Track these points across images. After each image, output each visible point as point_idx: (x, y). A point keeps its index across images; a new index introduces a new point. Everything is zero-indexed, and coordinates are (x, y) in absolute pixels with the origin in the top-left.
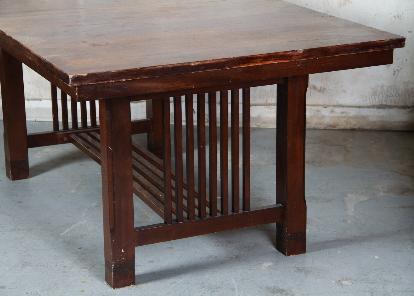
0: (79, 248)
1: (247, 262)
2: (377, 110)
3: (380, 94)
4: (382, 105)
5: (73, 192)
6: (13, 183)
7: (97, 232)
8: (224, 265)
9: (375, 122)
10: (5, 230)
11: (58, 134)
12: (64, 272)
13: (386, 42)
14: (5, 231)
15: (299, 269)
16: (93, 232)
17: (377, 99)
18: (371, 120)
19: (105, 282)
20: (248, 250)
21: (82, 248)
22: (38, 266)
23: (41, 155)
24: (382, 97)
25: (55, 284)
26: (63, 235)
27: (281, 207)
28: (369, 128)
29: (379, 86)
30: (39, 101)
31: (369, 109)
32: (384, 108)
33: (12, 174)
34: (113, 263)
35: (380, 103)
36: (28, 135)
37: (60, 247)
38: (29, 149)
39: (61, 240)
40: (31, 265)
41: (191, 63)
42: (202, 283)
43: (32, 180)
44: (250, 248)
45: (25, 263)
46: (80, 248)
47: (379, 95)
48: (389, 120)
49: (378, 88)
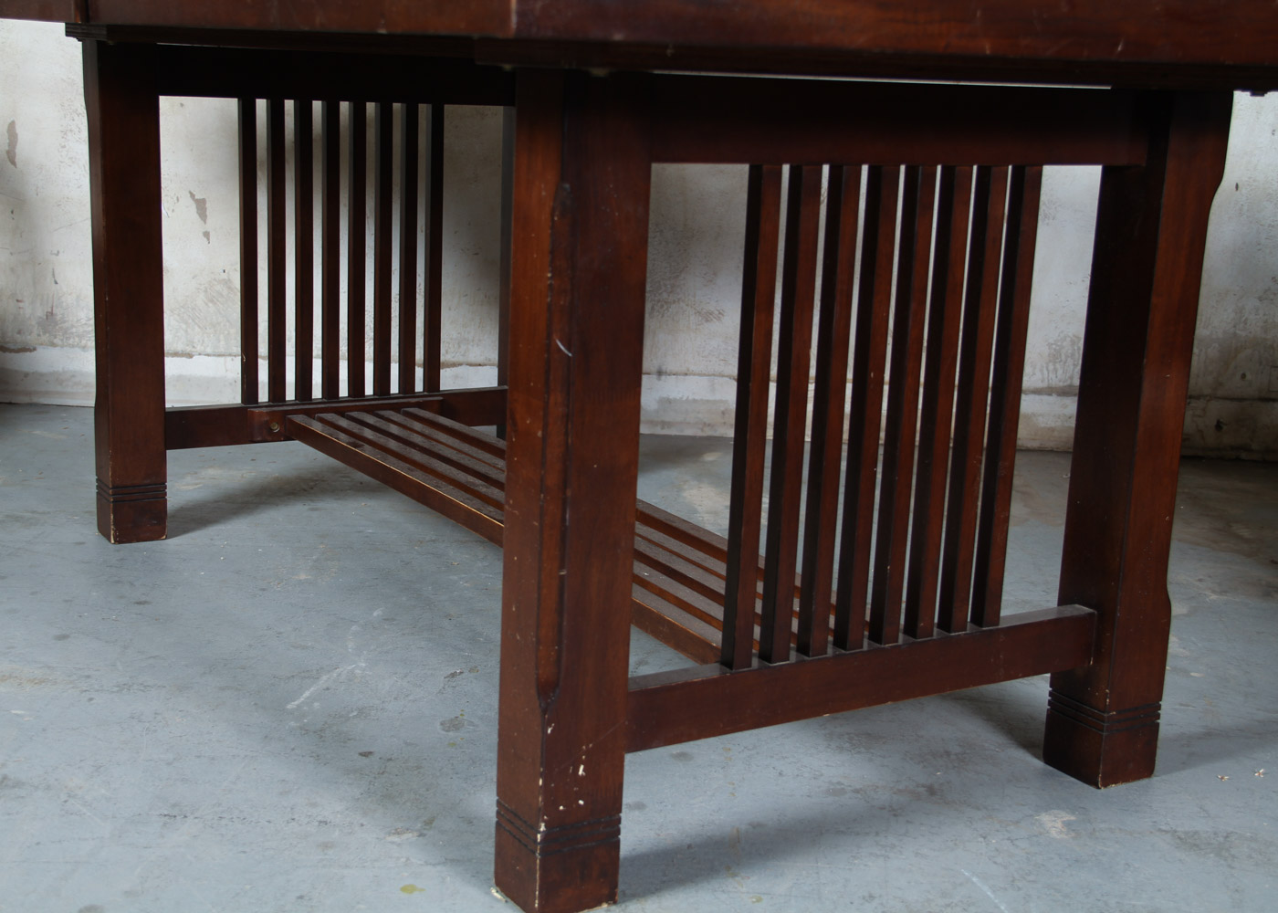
0: (361, 754)
1: (979, 809)
2: (1059, 398)
3: (1069, 359)
5: (303, 577)
6: (118, 551)
7: (411, 698)
8: (908, 822)
9: (1053, 430)
10: (96, 687)
11: (257, 410)
12: (326, 846)
14: (98, 691)
16: (395, 699)
17: (1060, 372)
18: (1043, 425)
19: (494, 891)
20: (955, 767)
21: (371, 753)
22: (223, 822)
24: (1072, 367)
25: (301, 897)
26: (298, 706)
27: (1090, 614)
28: (1035, 444)
29: (1069, 339)
31: (1037, 397)
33: (115, 523)
34: (544, 821)
35: (1069, 382)
36: (167, 410)
37: (293, 749)
39: (292, 724)
40: (196, 815)
43: (172, 544)
44: (953, 757)
45: (174, 806)
46: (366, 754)
47: (1065, 363)
49: (1065, 344)
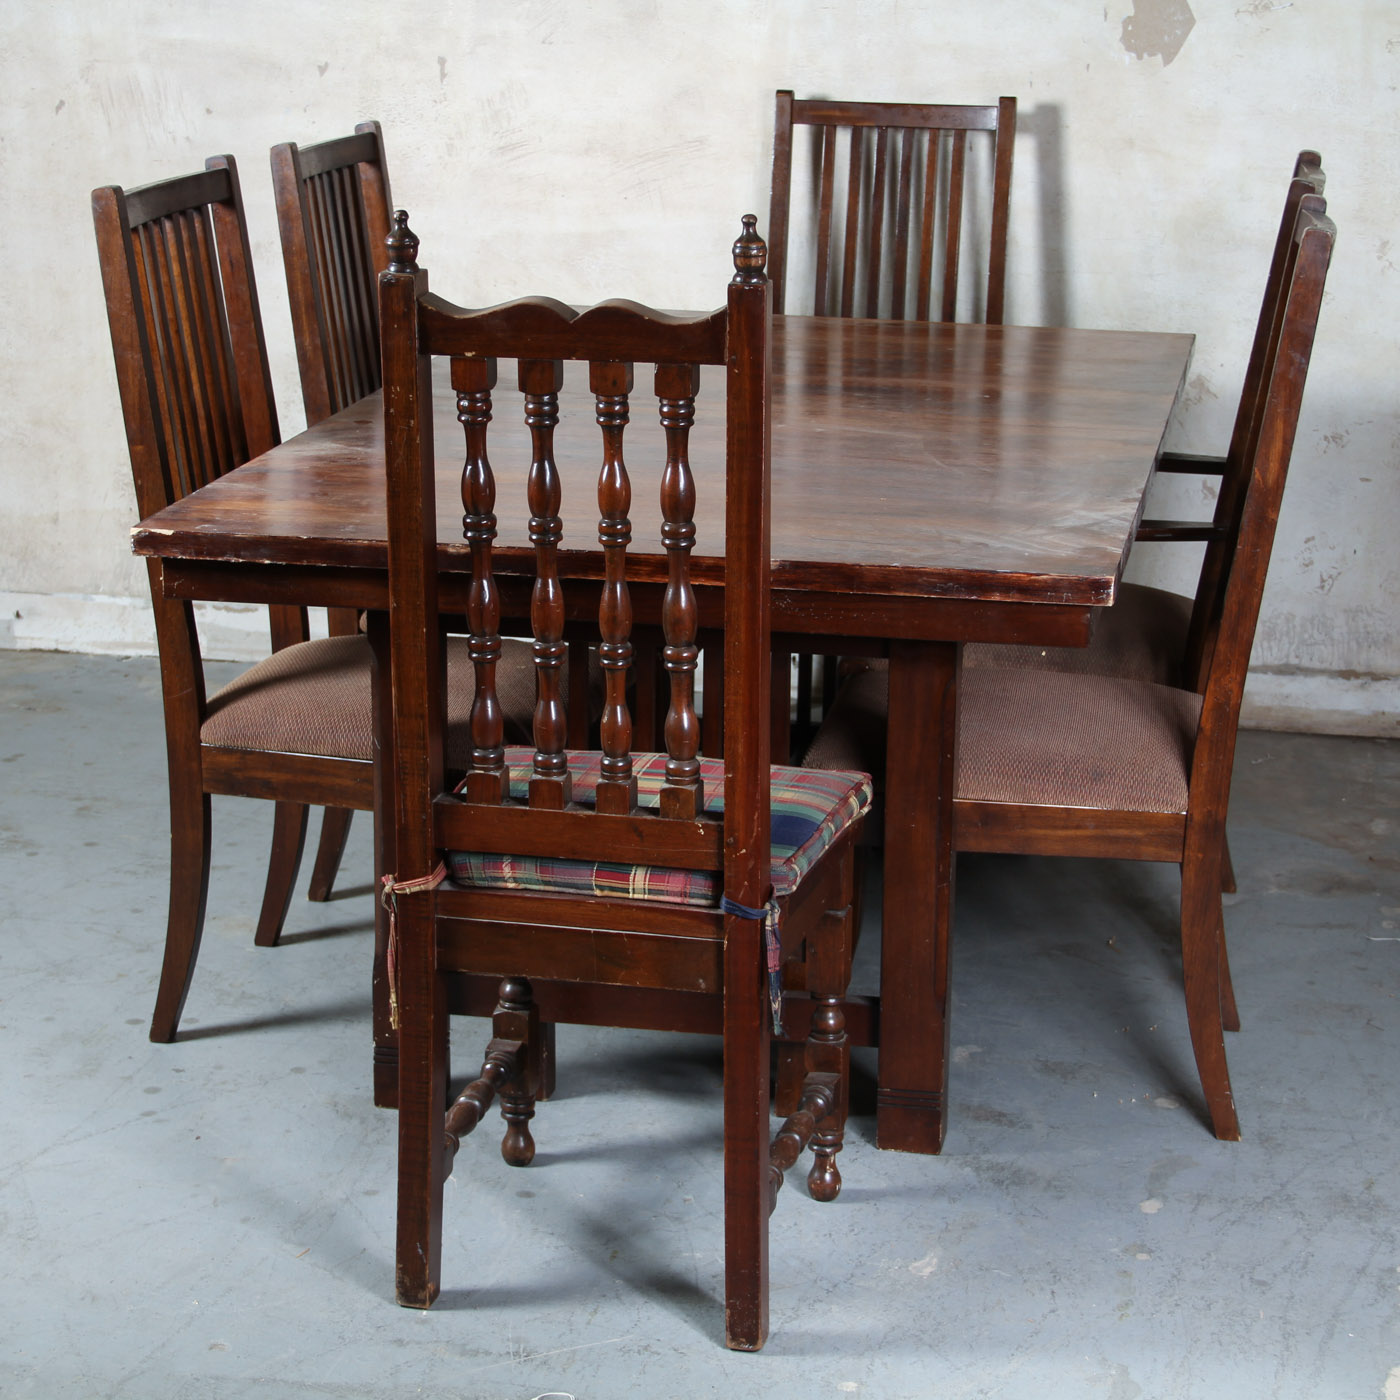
2: (1275, 677)
3: (1284, 638)
4: (1287, 665)
13: (1045, 581)
17: (1275, 650)
24: (1287, 646)
29: (1283, 617)
35: (1284, 661)
47: (1280, 641)
49: (1279, 621)
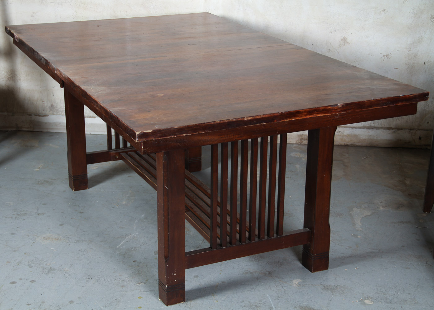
0: (133, 261)
1: (279, 278)
2: (367, 130)
4: (371, 126)
5: (124, 203)
6: (75, 194)
7: (148, 244)
8: (260, 282)
9: (365, 140)
10: (71, 241)
11: (112, 152)
12: (123, 286)
13: (412, 96)
14: (71, 242)
15: (325, 287)
16: (144, 245)
18: (362, 138)
19: (159, 298)
20: (278, 266)
21: (136, 261)
22: (100, 280)
23: (97, 167)
25: (116, 299)
26: (120, 247)
27: (309, 231)
28: (359, 144)
30: (93, 118)
31: (360, 130)
32: (372, 129)
33: (74, 186)
34: (167, 285)
36: (87, 154)
37: (117, 260)
38: (88, 165)
39: (118, 252)
40: (94, 278)
41: (244, 118)
42: (243, 301)
43: (90, 191)
44: (279, 263)
45: (89, 276)
46: (134, 261)
48: (376, 138)
